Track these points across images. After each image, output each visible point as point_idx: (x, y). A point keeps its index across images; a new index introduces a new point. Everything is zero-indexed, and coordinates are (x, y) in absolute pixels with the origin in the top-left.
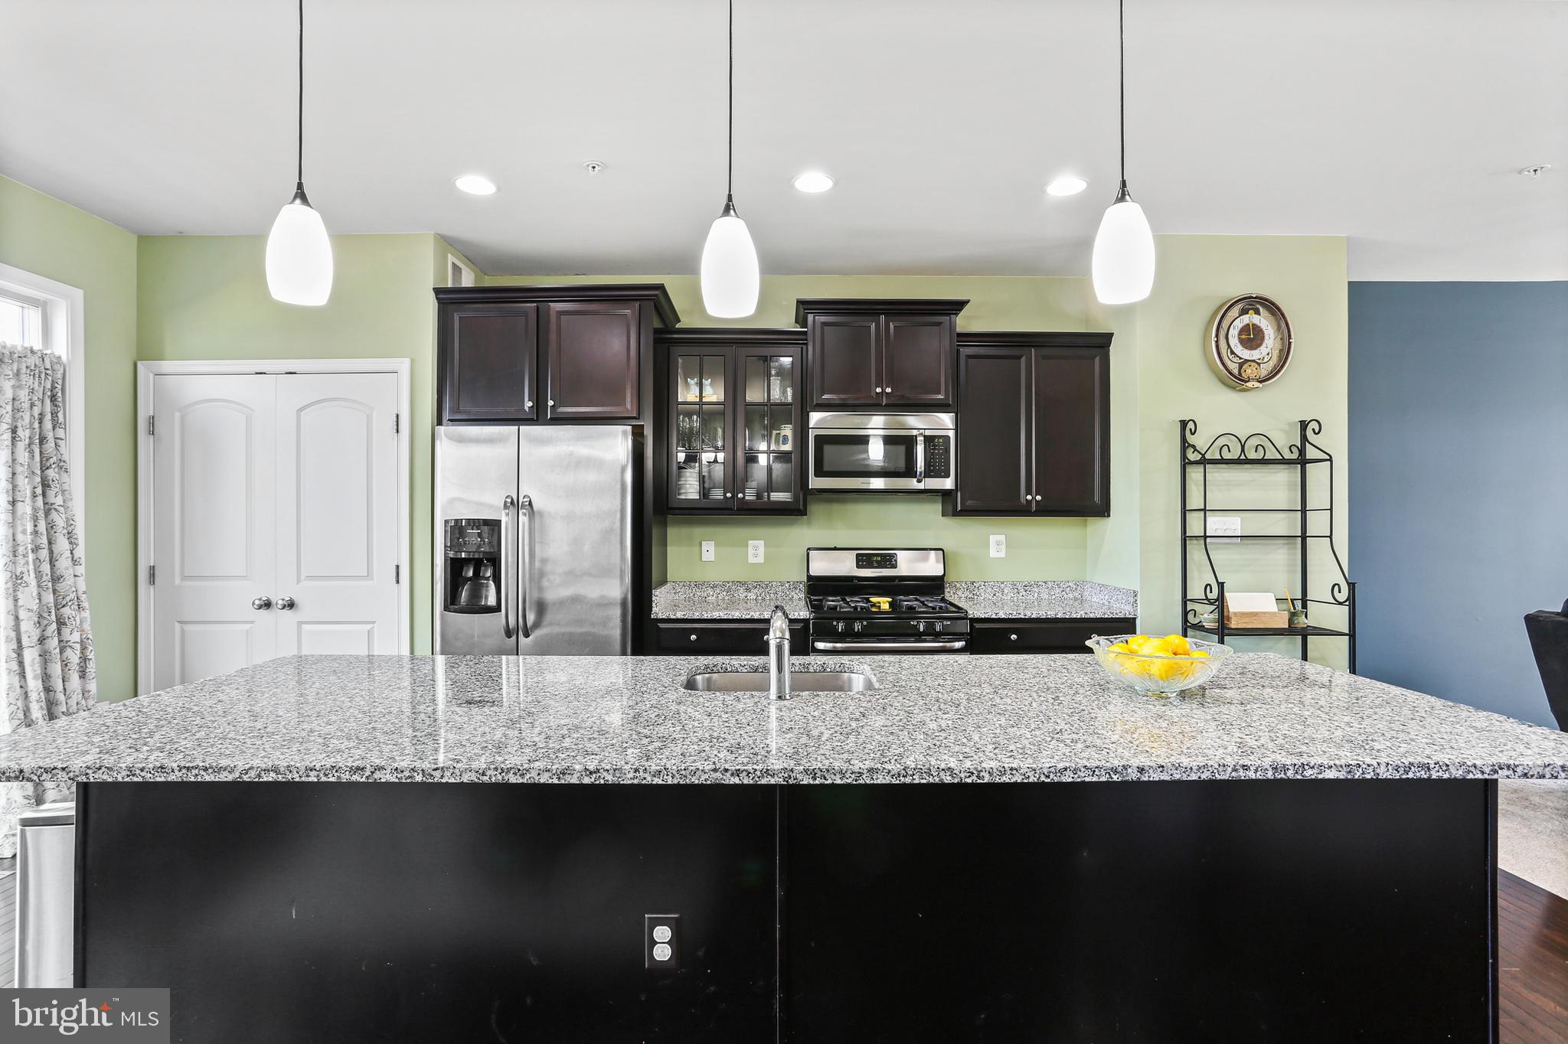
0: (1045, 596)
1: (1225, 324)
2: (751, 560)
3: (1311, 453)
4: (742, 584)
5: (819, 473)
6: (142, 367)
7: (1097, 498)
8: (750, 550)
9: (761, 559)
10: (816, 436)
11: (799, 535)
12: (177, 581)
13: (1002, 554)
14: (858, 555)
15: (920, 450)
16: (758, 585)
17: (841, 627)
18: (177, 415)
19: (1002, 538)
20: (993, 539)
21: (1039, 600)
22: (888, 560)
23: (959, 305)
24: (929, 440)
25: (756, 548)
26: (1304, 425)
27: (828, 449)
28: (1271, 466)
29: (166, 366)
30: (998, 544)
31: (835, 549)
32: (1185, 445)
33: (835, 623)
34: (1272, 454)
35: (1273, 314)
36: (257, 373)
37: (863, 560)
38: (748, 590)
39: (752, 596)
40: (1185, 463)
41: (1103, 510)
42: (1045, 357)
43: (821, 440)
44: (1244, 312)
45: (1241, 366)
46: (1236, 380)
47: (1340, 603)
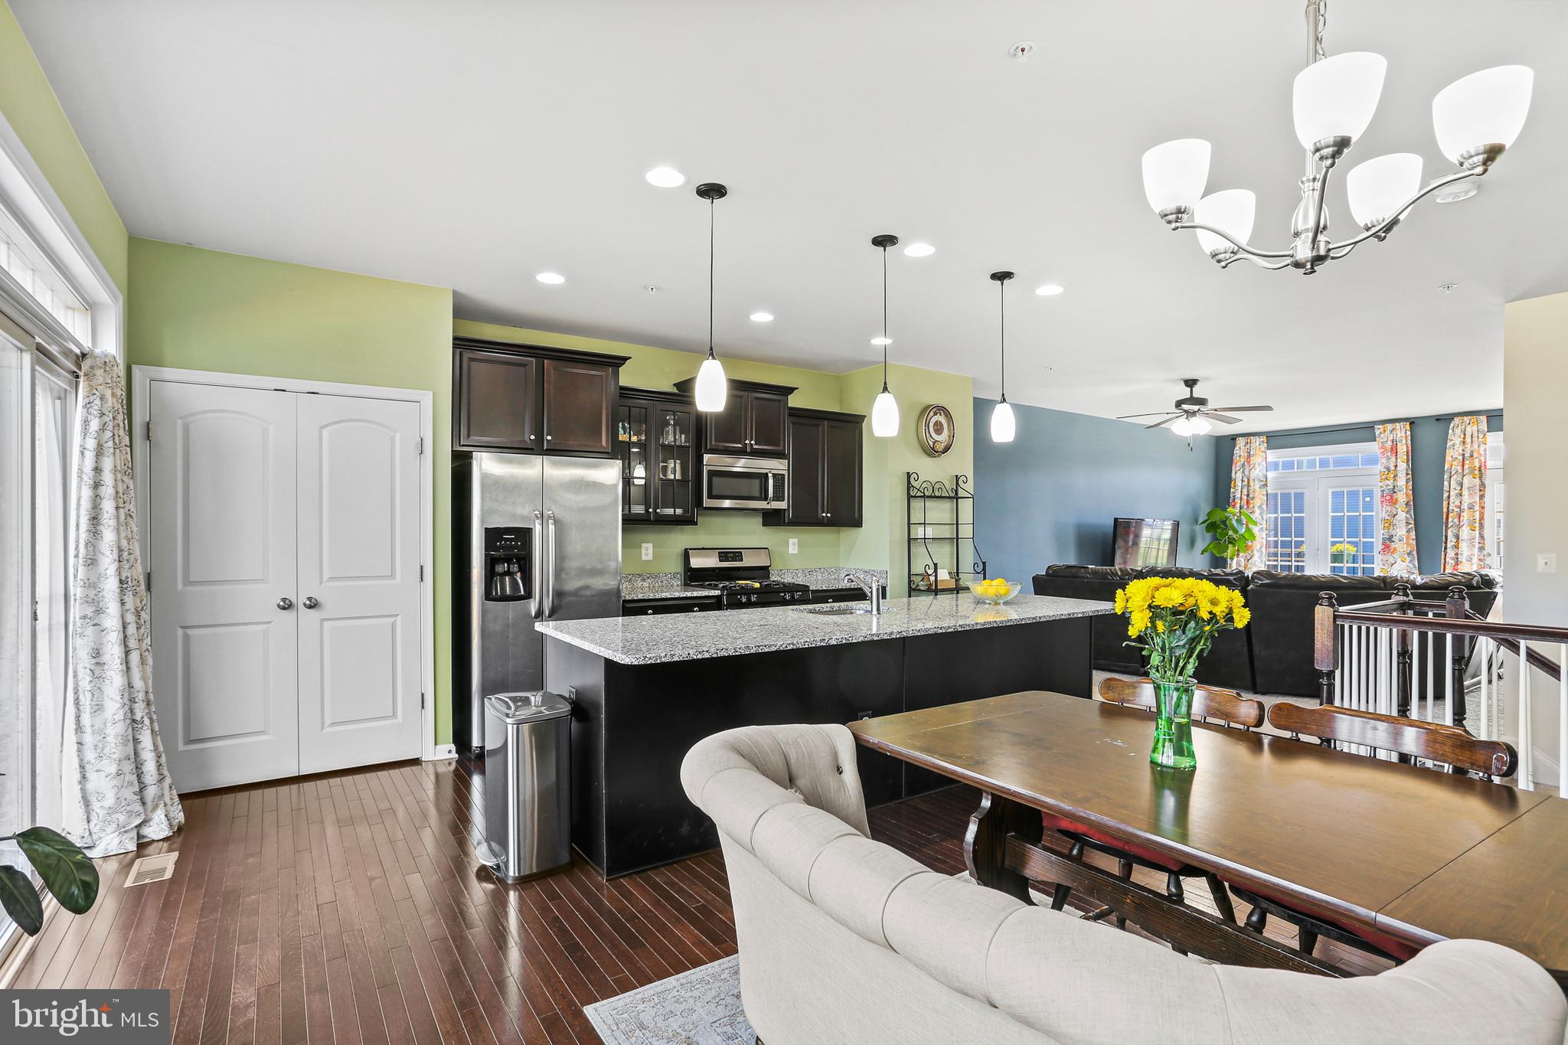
0: (820, 578)
1: (928, 419)
2: (644, 558)
3: (961, 493)
4: (640, 575)
5: (710, 496)
6: (137, 371)
7: (856, 516)
8: (643, 550)
9: (650, 557)
10: (709, 470)
11: (681, 539)
12: (180, 587)
13: (796, 552)
14: (719, 553)
15: (771, 482)
16: (651, 576)
17: (744, 600)
18: (180, 423)
19: (796, 540)
20: (791, 541)
21: (817, 580)
22: (737, 555)
23: (791, 390)
24: (774, 475)
25: (647, 550)
26: (957, 478)
27: (715, 480)
28: (944, 499)
29: (168, 373)
30: (794, 544)
31: (703, 549)
32: (909, 485)
33: (739, 597)
34: (945, 494)
35: (946, 416)
36: (275, 390)
37: (724, 555)
38: (643, 580)
39: (646, 584)
40: (909, 497)
41: (857, 523)
42: (832, 427)
43: (711, 474)
44: (935, 414)
45: (934, 443)
46: (932, 452)
47: (979, 573)
